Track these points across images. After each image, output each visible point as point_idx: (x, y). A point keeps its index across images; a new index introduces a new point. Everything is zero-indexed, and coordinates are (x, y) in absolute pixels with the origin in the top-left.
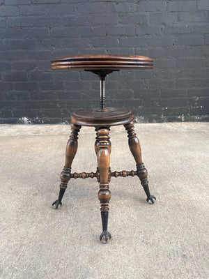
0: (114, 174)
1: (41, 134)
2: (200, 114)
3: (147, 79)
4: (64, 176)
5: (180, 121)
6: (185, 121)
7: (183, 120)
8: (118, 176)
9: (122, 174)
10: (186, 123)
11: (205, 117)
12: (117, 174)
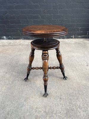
0: (50, 68)
1: (11, 44)
2: (81, 35)
3: (58, 19)
4: (29, 69)
5: (72, 38)
6: (74, 38)
7: (73, 37)
8: (52, 69)
9: (53, 68)
10: (75, 39)
11: (83, 36)
12: (51, 68)
